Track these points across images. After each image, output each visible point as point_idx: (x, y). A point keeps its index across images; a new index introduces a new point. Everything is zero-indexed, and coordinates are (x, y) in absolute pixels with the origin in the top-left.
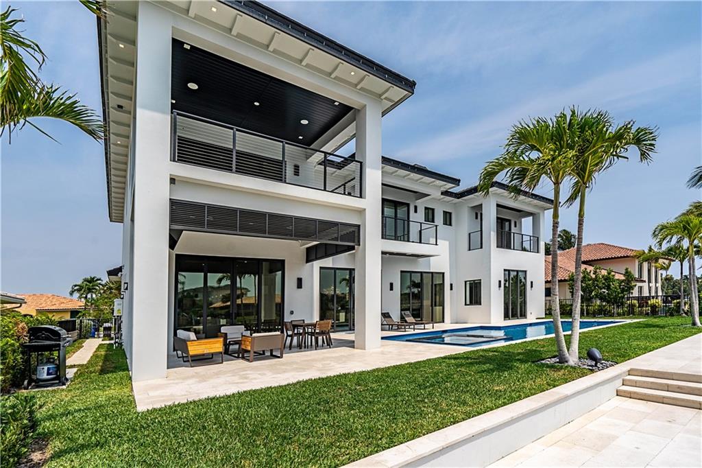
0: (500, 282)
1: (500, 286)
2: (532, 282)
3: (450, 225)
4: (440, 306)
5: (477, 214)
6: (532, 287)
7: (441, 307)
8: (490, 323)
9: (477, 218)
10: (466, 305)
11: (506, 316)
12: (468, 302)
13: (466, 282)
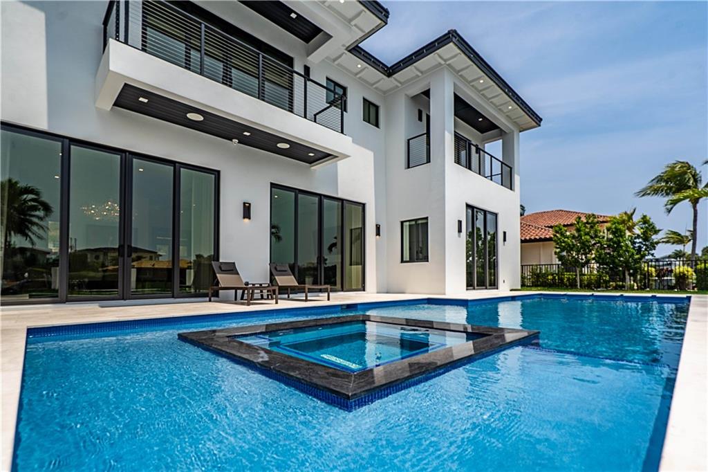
0: (460, 222)
1: (460, 231)
2: (505, 233)
3: (377, 125)
4: (357, 264)
5: (420, 113)
6: (505, 240)
7: (360, 266)
8: (444, 294)
9: (420, 119)
10: (402, 261)
11: (470, 285)
12: (407, 257)
13: (402, 223)
